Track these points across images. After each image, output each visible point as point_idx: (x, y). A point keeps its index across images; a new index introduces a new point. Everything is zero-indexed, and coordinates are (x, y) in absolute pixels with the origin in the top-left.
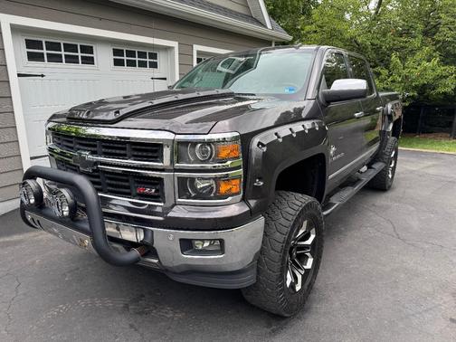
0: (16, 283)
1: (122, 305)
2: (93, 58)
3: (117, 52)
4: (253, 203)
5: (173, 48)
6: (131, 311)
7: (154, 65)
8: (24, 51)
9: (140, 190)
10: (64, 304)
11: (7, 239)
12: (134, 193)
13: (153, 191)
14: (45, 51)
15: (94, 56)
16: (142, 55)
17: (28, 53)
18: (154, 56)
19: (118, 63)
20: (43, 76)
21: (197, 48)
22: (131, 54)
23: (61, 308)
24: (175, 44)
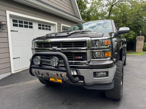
0: (18, 100)
1: (61, 103)
2: (32, 26)
3: (39, 25)
4: (115, 60)
5: (56, 24)
6: (66, 104)
7: (50, 30)
8: (12, 23)
9: (77, 58)
10: (40, 104)
11: (7, 86)
12: (74, 59)
13: (82, 57)
14: (18, 24)
15: (33, 26)
16: (46, 26)
17: (13, 24)
18: (50, 27)
19: (40, 28)
20: (17, 31)
21: (62, 25)
22: (43, 26)
23: (40, 106)
24: (56, 23)
